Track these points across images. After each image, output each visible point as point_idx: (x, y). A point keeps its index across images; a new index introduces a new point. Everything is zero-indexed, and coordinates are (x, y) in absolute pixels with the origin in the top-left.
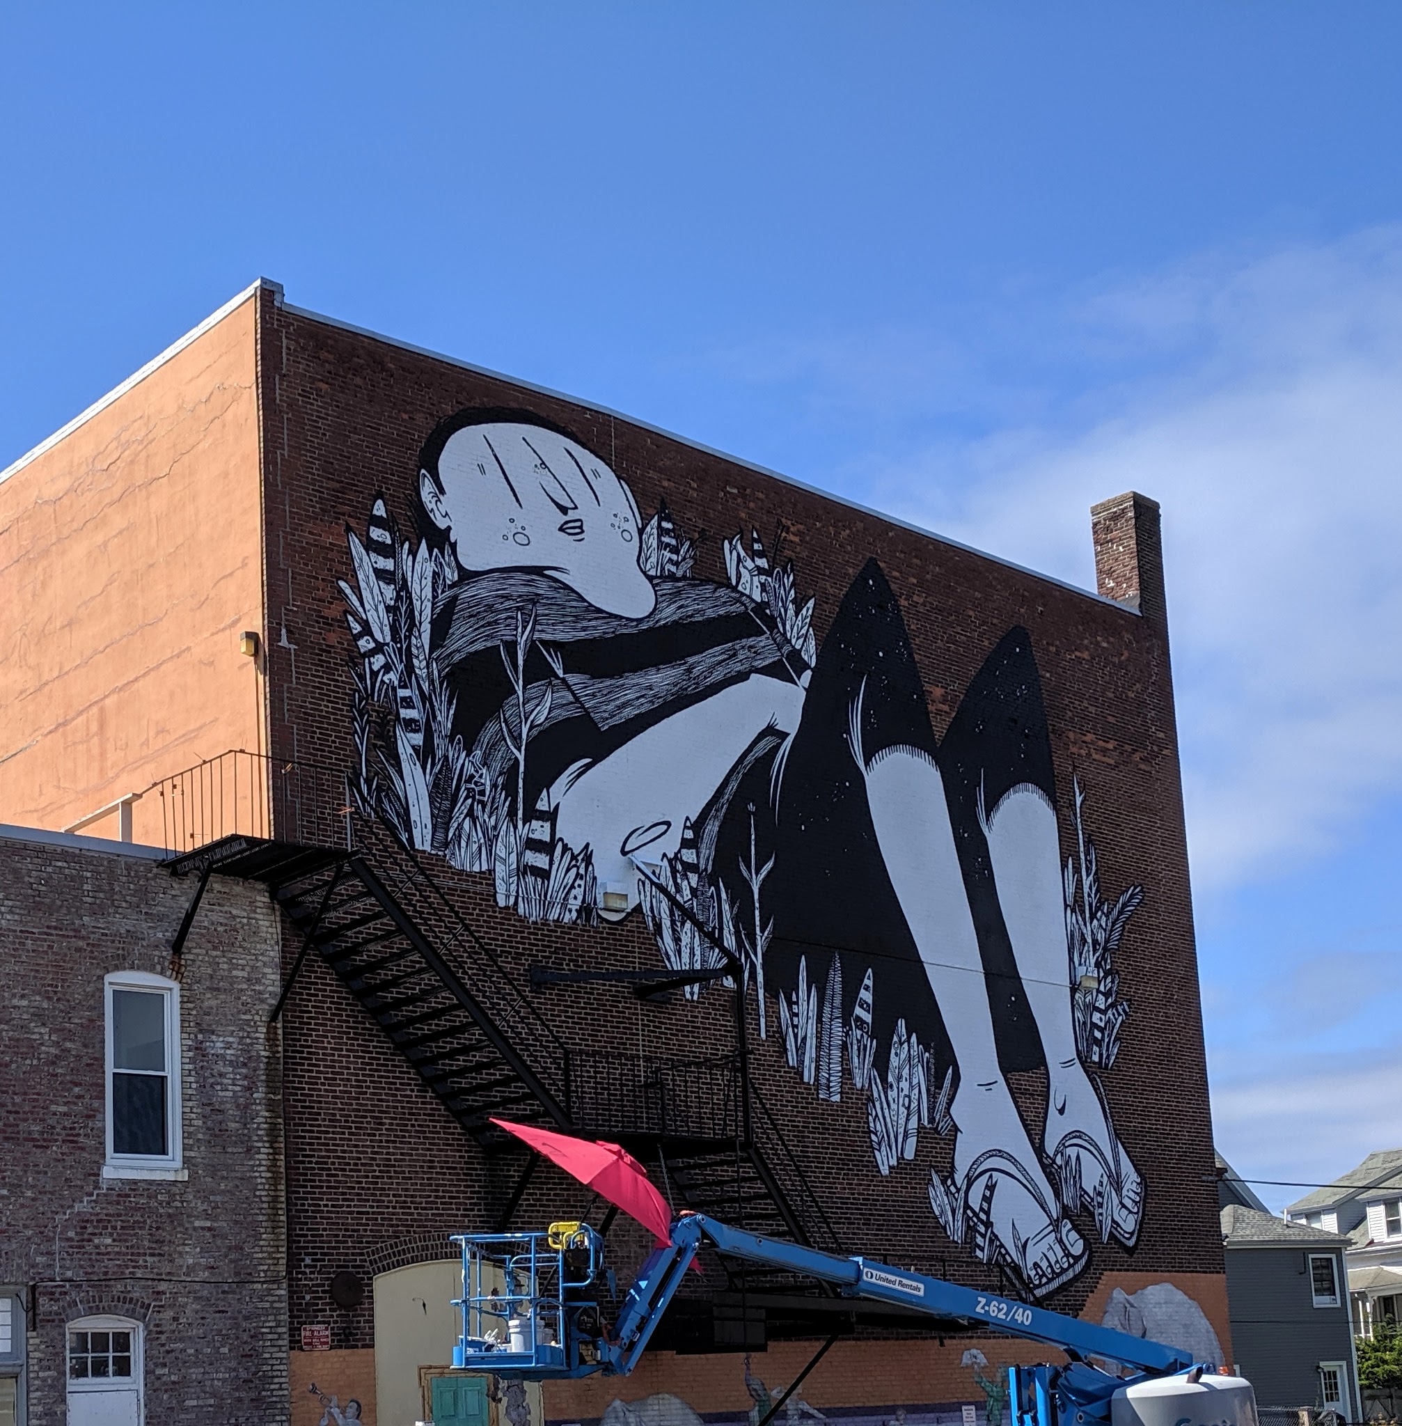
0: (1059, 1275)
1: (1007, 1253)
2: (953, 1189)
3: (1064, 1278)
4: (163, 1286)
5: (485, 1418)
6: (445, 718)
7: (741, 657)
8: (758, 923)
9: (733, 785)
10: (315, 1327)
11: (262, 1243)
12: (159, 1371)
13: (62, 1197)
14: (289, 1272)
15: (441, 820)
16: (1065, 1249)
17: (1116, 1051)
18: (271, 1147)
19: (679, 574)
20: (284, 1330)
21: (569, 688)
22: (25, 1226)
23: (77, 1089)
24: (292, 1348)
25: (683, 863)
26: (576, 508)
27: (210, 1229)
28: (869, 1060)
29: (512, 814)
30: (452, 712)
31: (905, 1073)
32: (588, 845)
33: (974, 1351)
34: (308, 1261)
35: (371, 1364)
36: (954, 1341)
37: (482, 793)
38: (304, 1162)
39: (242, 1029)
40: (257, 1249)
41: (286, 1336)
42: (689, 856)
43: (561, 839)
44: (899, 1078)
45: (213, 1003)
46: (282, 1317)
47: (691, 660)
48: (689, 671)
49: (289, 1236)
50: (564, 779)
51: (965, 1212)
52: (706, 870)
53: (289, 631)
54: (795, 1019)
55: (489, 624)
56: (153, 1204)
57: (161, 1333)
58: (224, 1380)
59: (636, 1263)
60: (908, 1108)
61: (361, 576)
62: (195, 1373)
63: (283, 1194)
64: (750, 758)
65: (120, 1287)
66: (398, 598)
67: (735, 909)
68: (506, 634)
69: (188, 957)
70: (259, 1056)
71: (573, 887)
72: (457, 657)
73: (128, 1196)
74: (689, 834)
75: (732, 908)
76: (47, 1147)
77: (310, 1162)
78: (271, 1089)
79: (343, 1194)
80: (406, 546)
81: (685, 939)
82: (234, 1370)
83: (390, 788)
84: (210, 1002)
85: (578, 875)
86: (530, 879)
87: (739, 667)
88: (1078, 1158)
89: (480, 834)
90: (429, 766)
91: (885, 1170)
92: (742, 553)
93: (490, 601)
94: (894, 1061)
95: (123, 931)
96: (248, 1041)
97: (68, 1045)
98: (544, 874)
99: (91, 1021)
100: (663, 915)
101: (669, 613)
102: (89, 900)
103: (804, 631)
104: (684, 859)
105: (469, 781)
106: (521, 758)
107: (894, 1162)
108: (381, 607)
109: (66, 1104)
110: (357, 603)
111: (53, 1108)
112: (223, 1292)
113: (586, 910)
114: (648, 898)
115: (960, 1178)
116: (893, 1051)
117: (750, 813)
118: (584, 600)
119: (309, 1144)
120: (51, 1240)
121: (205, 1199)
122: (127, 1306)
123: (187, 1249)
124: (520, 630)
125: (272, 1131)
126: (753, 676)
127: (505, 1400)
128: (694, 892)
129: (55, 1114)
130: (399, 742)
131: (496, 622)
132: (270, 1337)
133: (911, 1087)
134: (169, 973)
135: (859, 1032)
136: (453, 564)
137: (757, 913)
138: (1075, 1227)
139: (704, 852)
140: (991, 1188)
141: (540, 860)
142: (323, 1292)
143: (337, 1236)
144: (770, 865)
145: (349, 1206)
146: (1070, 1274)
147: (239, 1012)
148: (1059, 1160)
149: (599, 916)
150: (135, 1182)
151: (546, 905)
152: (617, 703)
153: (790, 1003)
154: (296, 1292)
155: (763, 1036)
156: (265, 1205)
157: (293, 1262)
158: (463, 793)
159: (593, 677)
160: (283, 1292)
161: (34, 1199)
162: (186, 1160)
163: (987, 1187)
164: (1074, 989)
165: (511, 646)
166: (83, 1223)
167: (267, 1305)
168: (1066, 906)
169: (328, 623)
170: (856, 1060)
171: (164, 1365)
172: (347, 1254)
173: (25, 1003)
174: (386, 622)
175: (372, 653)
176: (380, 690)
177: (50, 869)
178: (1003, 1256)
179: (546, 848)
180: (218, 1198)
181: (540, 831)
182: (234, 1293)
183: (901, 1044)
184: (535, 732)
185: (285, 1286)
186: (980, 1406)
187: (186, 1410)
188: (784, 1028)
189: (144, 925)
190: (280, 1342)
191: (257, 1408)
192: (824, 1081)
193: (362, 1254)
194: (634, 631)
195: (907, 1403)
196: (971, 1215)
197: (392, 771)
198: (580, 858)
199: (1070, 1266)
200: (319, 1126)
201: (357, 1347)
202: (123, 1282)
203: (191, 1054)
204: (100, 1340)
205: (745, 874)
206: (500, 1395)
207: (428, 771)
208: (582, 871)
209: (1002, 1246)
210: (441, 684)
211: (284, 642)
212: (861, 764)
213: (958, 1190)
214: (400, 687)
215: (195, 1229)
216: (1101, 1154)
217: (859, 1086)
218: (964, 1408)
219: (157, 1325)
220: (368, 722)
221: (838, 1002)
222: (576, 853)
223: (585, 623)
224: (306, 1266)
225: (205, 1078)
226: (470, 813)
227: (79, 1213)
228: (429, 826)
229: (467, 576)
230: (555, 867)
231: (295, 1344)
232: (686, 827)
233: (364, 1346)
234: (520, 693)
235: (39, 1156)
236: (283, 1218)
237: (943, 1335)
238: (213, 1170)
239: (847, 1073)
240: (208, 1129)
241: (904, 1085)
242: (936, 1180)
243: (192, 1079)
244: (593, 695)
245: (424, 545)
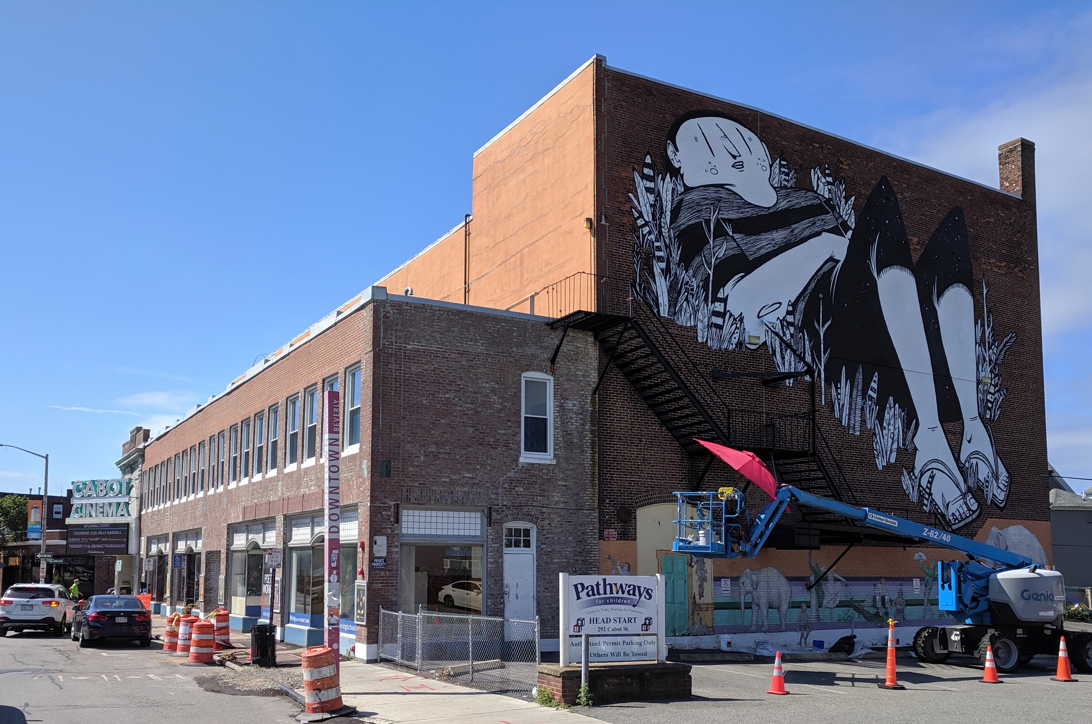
0: (964, 519)
1: (939, 508)
2: (913, 477)
3: (967, 521)
4: (544, 510)
5: (686, 574)
6: (676, 255)
7: (818, 225)
8: (822, 350)
9: (813, 285)
10: (610, 530)
11: (587, 492)
12: (542, 546)
13: (502, 469)
14: (599, 506)
15: (673, 302)
16: (968, 507)
17: (999, 413)
18: (592, 450)
19: (789, 186)
20: (596, 531)
21: (735, 240)
22: (487, 482)
23: (509, 423)
24: (600, 539)
25: (787, 322)
26: (740, 156)
27: (565, 486)
28: (874, 415)
29: (706, 299)
30: (679, 252)
31: (892, 422)
32: (741, 314)
33: (920, 553)
34: (607, 501)
35: (635, 548)
36: (911, 549)
37: (692, 290)
38: (606, 457)
39: (581, 398)
40: (585, 495)
41: (597, 534)
42: (790, 318)
43: (729, 311)
44: (889, 424)
45: (568, 386)
46: (596, 526)
47: (793, 226)
48: (792, 231)
49: (599, 490)
50: (731, 283)
51: (919, 488)
52: (798, 325)
53: (606, 217)
54: (839, 396)
55: (698, 211)
56: (541, 474)
57: (543, 530)
58: (570, 552)
59: (758, 508)
60: (893, 439)
61: (639, 190)
62: (558, 548)
63: (597, 471)
64: (821, 272)
65: (526, 509)
66: (656, 200)
67: (812, 343)
68: (705, 215)
69: (557, 365)
70: (588, 410)
71: (734, 333)
72: (682, 227)
73: (530, 470)
74: (790, 308)
75: (810, 343)
76: (496, 448)
77: (609, 458)
78: (593, 425)
79: (624, 472)
80: (660, 176)
81: (787, 358)
82: (575, 547)
83: (649, 288)
84: (567, 386)
85: (736, 328)
86: (714, 329)
87: (817, 229)
88: (977, 464)
89: (691, 309)
90: (668, 278)
91: (880, 468)
92: (820, 175)
93: (698, 201)
94: (887, 416)
95: (529, 354)
96: (583, 403)
97: (506, 404)
98: (720, 327)
99: (515, 393)
100: (777, 346)
101: (784, 204)
102: (515, 340)
103: (849, 212)
104: (788, 320)
105: (686, 284)
106: (711, 273)
107: (885, 464)
108: (648, 205)
109: (504, 429)
110: (637, 203)
111: (499, 431)
112: (571, 513)
113: (740, 344)
114: (770, 339)
115: (917, 472)
116: (886, 412)
117: (820, 298)
118: (743, 199)
119: (609, 449)
120: (497, 488)
121: (563, 473)
122: (529, 517)
123: (555, 494)
124: (712, 214)
125: (593, 443)
126: (824, 234)
127: (695, 566)
128: (792, 335)
129: (500, 434)
130: (655, 267)
131: (701, 210)
132: (590, 534)
133: (895, 429)
134: (549, 372)
135: (870, 402)
136: (682, 184)
137: (822, 345)
138: (973, 497)
139: (797, 316)
140: (932, 477)
141: (719, 321)
142: (614, 515)
143: (621, 491)
144: (829, 323)
145: (626, 478)
146: (970, 519)
147: (579, 390)
148: (967, 465)
149: (746, 347)
150: (533, 464)
151: (721, 341)
152: (757, 247)
153: (837, 388)
154: (602, 515)
155: (823, 403)
156: (589, 476)
157: (601, 501)
158: (683, 290)
159: (746, 235)
160: (596, 514)
161: (491, 471)
162: (555, 455)
163: (930, 477)
164: (978, 383)
165: (708, 222)
166: (511, 481)
167: (590, 520)
168: (976, 343)
169: (623, 213)
170: (868, 416)
171: (544, 544)
172: (625, 499)
173: (487, 385)
174: (650, 212)
175: (643, 226)
176: (646, 243)
177: (499, 327)
178: (937, 509)
179: (722, 315)
180: (569, 472)
181: (719, 307)
182: (575, 514)
183: (891, 408)
184: (718, 261)
185: (597, 512)
186: (922, 579)
187: (554, 564)
188: (833, 400)
189: (539, 351)
190: (595, 536)
191: (584, 564)
192: (852, 425)
193: (632, 499)
194: (767, 213)
195: (887, 576)
196: (922, 489)
197: (651, 280)
198: (738, 320)
199: (970, 515)
200: (614, 441)
201: (628, 540)
202: (527, 507)
203: (558, 409)
204: (518, 531)
205: (817, 327)
206: (693, 564)
207: (667, 280)
208: (738, 326)
209: (936, 505)
210: (675, 240)
211: (603, 222)
212: (875, 274)
213: (916, 478)
214: (656, 241)
215: (558, 485)
216: (989, 462)
217: (869, 428)
218: (914, 579)
219: (542, 527)
220: (641, 258)
221: (860, 387)
222: (736, 317)
223: (743, 210)
224: (607, 503)
225: (564, 420)
226: (687, 299)
227: (509, 477)
228: (667, 305)
229: (688, 189)
230: (726, 324)
231: (601, 537)
232: (789, 305)
233: (632, 540)
234: (711, 243)
235: (493, 452)
236: (597, 482)
237: (905, 545)
238: (567, 460)
239: (863, 421)
240: (565, 442)
241: (891, 428)
242: (905, 472)
243: (558, 420)
244: (746, 243)
245: (668, 175)
